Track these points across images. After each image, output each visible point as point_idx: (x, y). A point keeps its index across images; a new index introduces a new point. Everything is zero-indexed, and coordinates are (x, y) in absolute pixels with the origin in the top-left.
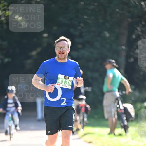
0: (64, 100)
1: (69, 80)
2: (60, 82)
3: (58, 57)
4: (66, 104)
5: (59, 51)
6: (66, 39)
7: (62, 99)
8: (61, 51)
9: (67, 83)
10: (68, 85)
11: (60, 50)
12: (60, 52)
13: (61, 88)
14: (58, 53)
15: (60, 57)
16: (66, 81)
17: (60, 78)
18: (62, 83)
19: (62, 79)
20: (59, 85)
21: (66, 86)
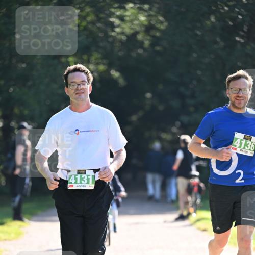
0: (239, 174)
1: (252, 142)
2: (238, 145)
3: (233, 105)
4: (243, 181)
5: (235, 95)
6: (247, 75)
7: (237, 172)
8: (240, 96)
9: (248, 147)
10: (250, 150)
11: (238, 93)
12: (238, 97)
13: (238, 154)
14: (234, 97)
15: (237, 105)
16: (248, 143)
17: (237, 139)
18: (240, 147)
19: (241, 140)
20: (236, 149)
21: (247, 152)
